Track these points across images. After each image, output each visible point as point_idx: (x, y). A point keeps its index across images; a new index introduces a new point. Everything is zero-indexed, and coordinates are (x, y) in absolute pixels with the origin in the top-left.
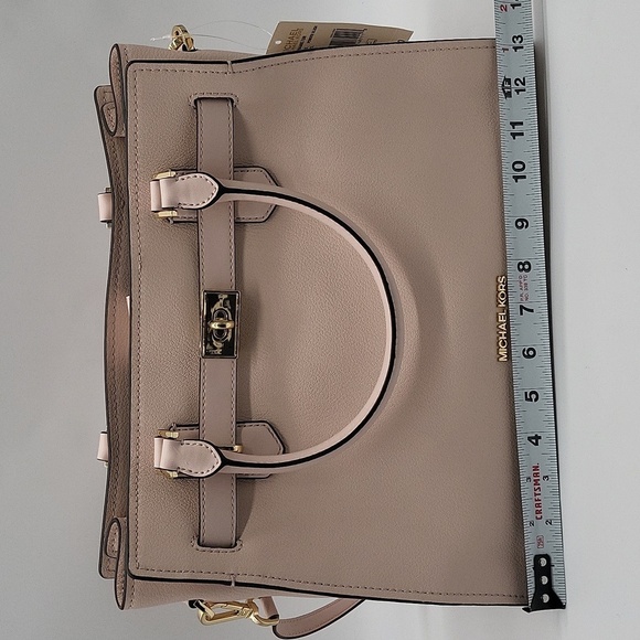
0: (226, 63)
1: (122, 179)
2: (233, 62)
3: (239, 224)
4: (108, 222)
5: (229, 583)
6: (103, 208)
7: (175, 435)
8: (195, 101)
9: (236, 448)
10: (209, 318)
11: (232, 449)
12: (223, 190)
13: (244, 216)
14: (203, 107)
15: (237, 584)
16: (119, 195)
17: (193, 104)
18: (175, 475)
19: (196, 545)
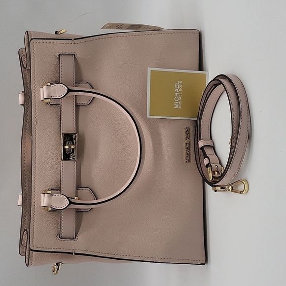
0: (71, 39)
1: (29, 87)
2: (75, 39)
3: (77, 106)
4: (23, 105)
5: (72, 253)
6: (21, 99)
7: (50, 192)
8: (59, 55)
9: (76, 198)
10: (65, 144)
11: (74, 198)
12: (69, 91)
13: (79, 102)
14: (62, 57)
15: (76, 254)
16: (27, 94)
17: (58, 56)
18: (50, 209)
19: (58, 238)
